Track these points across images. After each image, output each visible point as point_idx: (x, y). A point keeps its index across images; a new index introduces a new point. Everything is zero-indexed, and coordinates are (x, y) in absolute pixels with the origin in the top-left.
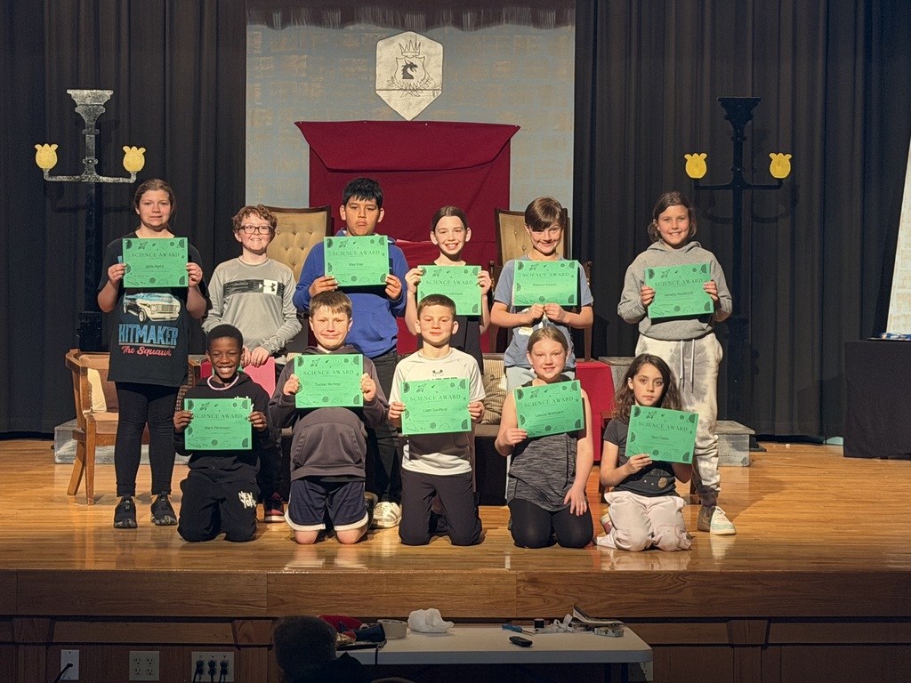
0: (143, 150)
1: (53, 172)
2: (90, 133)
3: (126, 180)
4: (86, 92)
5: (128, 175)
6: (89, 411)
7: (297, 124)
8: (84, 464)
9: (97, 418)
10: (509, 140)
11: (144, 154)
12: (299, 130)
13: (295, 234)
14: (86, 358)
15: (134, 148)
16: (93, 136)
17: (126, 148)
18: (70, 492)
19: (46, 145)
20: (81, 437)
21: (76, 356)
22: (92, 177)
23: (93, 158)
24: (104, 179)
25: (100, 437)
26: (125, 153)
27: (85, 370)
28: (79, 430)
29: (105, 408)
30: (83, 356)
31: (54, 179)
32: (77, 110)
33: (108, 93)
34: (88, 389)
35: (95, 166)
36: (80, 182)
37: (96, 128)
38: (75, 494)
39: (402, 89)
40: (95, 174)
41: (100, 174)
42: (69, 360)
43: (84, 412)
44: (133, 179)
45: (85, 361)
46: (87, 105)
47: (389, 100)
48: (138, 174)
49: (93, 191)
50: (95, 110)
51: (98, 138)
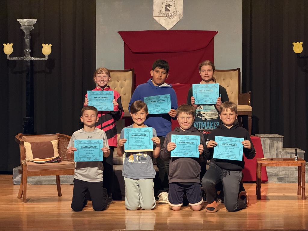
0: (51, 45)
1: (11, 56)
2: (27, 38)
3: (43, 59)
4: (25, 20)
5: (44, 56)
6: (24, 161)
7: (119, 32)
9: (28, 164)
10: (213, 38)
11: (51, 47)
12: (119, 36)
13: (118, 81)
15: (47, 44)
16: (29, 40)
17: (43, 45)
18: (19, 197)
19: (8, 44)
20: (21, 172)
21: (20, 137)
22: (28, 58)
23: (29, 49)
24: (34, 58)
25: (29, 172)
26: (43, 47)
27: (23, 143)
30: (24, 137)
31: (12, 59)
32: (22, 28)
33: (35, 20)
34: (25, 151)
35: (30, 52)
36: (23, 60)
37: (30, 36)
39: (165, 16)
40: (30, 56)
41: (32, 55)
42: (17, 138)
43: (22, 161)
44: (47, 58)
45: (25, 139)
46: (26, 26)
47: (160, 21)
48: (49, 56)
49: (29, 64)
50: (29, 28)
51: (31, 40)
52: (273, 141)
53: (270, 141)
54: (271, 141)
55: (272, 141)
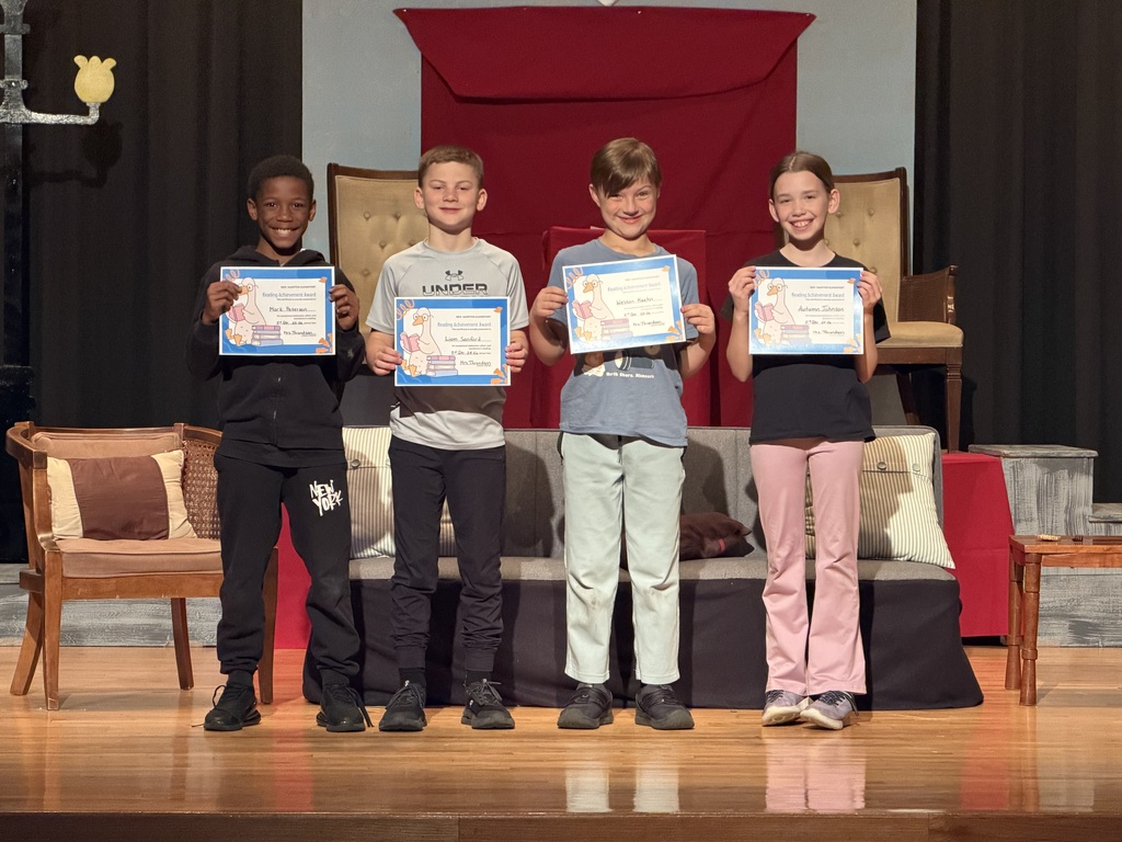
0: (111, 63)
2: (13, 31)
3: (80, 120)
5: (83, 109)
6: (49, 535)
7: (398, 12)
8: (40, 643)
9: (64, 547)
10: (795, 41)
11: (113, 70)
12: (402, 26)
13: (397, 218)
14: (43, 439)
15: (95, 59)
16: (19, 37)
17: (79, 60)
18: (16, 688)
20: (34, 584)
21: (26, 435)
22: (16, 114)
23: (18, 78)
24: (39, 118)
25: (70, 582)
26: (78, 68)
27: (42, 459)
28: (33, 571)
29: (81, 530)
30: (39, 435)
34: (47, 495)
35: (23, 91)
37: (24, 22)
38: (26, 691)
40: (23, 108)
41: (31, 107)
42: (13, 441)
43: (39, 537)
44: (93, 118)
45: (44, 444)
48: (103, 107)
49: (19, 140)
51: (26, 40)
52: (1053, 470)
53: (1039, 472)
54: (1046, 470)
55: (1050, 473)
